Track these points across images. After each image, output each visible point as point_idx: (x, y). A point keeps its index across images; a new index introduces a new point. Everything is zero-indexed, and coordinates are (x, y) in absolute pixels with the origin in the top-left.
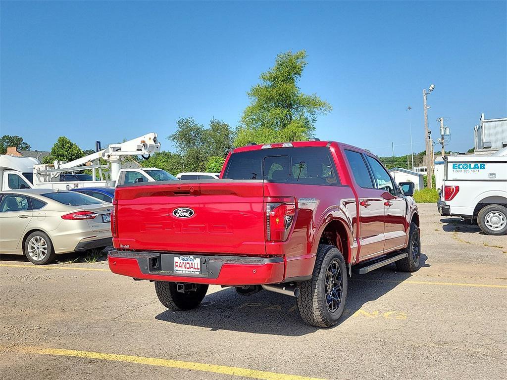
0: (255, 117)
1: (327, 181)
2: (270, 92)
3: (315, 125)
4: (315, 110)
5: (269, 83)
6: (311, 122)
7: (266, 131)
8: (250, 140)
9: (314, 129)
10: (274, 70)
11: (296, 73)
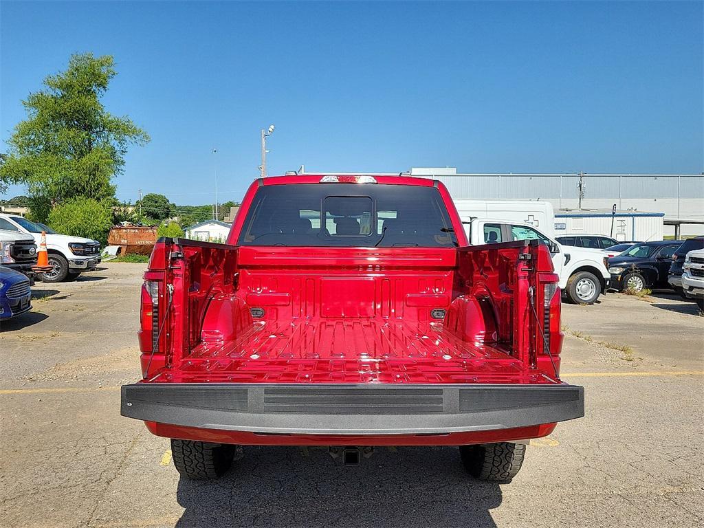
0: (33, 137)
1: (437, 240)
2: (60, 105)
3: (125, 158)
4: (127, 138)
5: (60, 92)
6: (118, 154)
7: (54, 159)
8: (26, 168)
9: (123, 163)
10: (67, 75)
11: (99, 85)
